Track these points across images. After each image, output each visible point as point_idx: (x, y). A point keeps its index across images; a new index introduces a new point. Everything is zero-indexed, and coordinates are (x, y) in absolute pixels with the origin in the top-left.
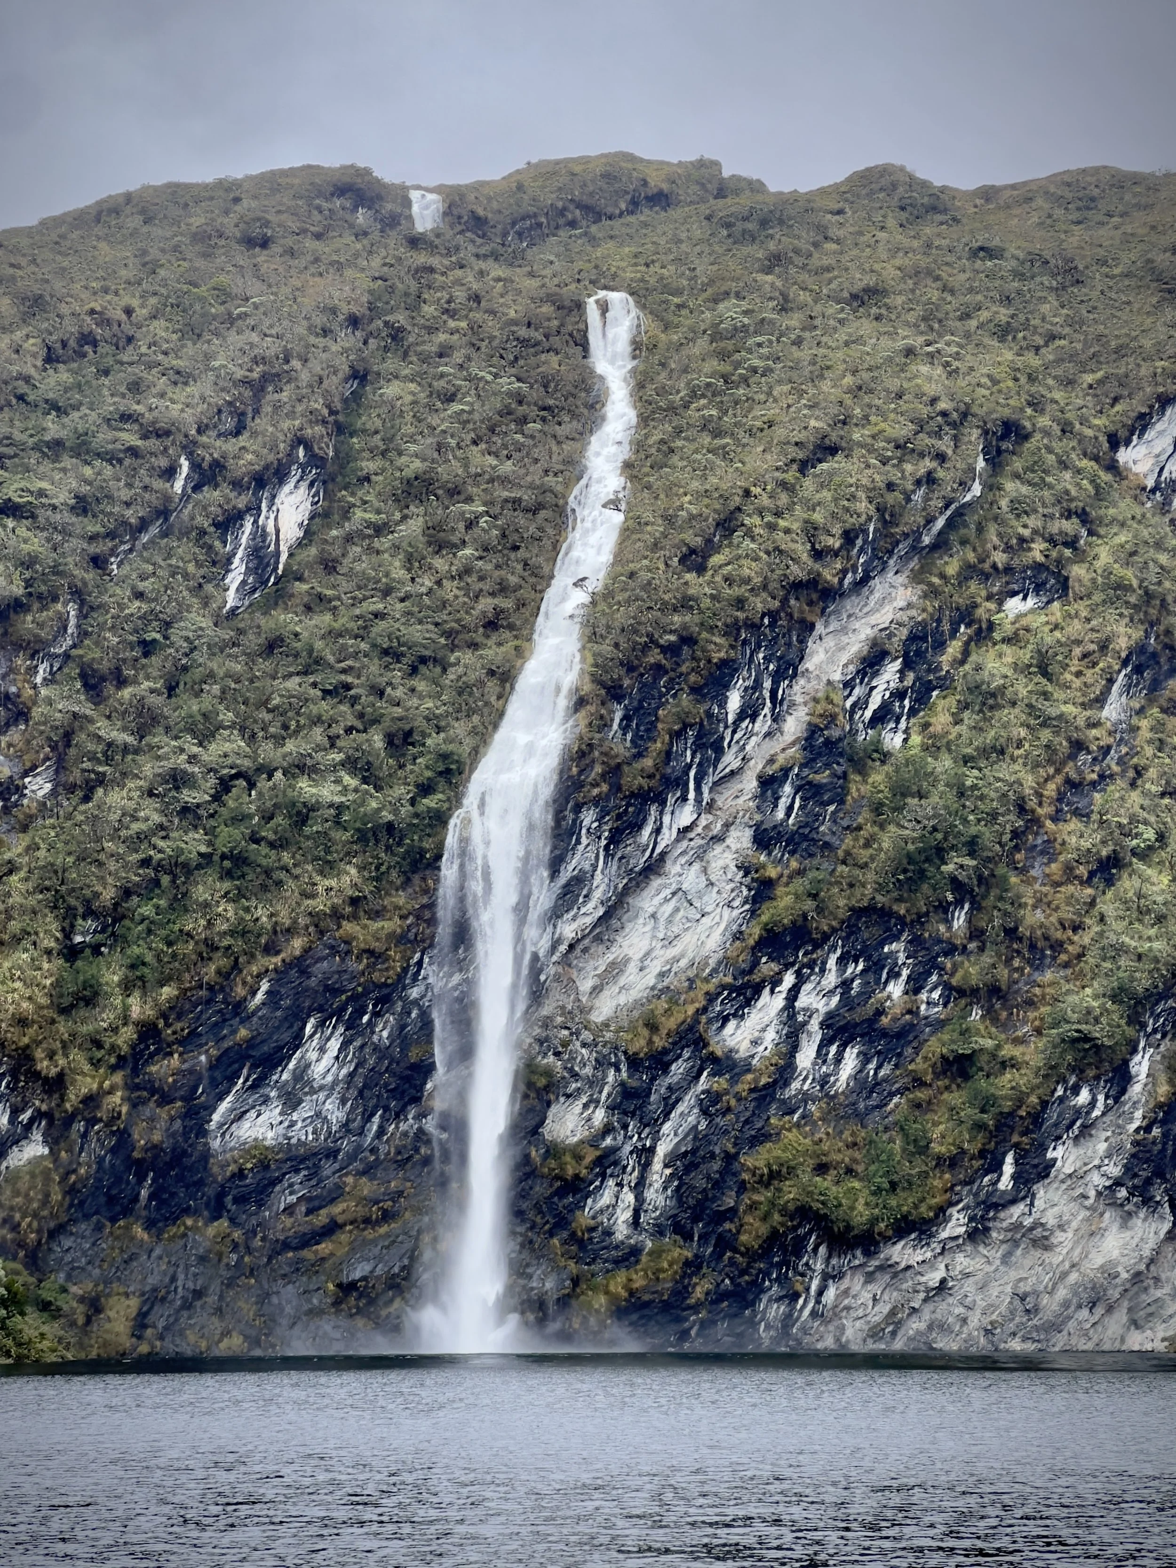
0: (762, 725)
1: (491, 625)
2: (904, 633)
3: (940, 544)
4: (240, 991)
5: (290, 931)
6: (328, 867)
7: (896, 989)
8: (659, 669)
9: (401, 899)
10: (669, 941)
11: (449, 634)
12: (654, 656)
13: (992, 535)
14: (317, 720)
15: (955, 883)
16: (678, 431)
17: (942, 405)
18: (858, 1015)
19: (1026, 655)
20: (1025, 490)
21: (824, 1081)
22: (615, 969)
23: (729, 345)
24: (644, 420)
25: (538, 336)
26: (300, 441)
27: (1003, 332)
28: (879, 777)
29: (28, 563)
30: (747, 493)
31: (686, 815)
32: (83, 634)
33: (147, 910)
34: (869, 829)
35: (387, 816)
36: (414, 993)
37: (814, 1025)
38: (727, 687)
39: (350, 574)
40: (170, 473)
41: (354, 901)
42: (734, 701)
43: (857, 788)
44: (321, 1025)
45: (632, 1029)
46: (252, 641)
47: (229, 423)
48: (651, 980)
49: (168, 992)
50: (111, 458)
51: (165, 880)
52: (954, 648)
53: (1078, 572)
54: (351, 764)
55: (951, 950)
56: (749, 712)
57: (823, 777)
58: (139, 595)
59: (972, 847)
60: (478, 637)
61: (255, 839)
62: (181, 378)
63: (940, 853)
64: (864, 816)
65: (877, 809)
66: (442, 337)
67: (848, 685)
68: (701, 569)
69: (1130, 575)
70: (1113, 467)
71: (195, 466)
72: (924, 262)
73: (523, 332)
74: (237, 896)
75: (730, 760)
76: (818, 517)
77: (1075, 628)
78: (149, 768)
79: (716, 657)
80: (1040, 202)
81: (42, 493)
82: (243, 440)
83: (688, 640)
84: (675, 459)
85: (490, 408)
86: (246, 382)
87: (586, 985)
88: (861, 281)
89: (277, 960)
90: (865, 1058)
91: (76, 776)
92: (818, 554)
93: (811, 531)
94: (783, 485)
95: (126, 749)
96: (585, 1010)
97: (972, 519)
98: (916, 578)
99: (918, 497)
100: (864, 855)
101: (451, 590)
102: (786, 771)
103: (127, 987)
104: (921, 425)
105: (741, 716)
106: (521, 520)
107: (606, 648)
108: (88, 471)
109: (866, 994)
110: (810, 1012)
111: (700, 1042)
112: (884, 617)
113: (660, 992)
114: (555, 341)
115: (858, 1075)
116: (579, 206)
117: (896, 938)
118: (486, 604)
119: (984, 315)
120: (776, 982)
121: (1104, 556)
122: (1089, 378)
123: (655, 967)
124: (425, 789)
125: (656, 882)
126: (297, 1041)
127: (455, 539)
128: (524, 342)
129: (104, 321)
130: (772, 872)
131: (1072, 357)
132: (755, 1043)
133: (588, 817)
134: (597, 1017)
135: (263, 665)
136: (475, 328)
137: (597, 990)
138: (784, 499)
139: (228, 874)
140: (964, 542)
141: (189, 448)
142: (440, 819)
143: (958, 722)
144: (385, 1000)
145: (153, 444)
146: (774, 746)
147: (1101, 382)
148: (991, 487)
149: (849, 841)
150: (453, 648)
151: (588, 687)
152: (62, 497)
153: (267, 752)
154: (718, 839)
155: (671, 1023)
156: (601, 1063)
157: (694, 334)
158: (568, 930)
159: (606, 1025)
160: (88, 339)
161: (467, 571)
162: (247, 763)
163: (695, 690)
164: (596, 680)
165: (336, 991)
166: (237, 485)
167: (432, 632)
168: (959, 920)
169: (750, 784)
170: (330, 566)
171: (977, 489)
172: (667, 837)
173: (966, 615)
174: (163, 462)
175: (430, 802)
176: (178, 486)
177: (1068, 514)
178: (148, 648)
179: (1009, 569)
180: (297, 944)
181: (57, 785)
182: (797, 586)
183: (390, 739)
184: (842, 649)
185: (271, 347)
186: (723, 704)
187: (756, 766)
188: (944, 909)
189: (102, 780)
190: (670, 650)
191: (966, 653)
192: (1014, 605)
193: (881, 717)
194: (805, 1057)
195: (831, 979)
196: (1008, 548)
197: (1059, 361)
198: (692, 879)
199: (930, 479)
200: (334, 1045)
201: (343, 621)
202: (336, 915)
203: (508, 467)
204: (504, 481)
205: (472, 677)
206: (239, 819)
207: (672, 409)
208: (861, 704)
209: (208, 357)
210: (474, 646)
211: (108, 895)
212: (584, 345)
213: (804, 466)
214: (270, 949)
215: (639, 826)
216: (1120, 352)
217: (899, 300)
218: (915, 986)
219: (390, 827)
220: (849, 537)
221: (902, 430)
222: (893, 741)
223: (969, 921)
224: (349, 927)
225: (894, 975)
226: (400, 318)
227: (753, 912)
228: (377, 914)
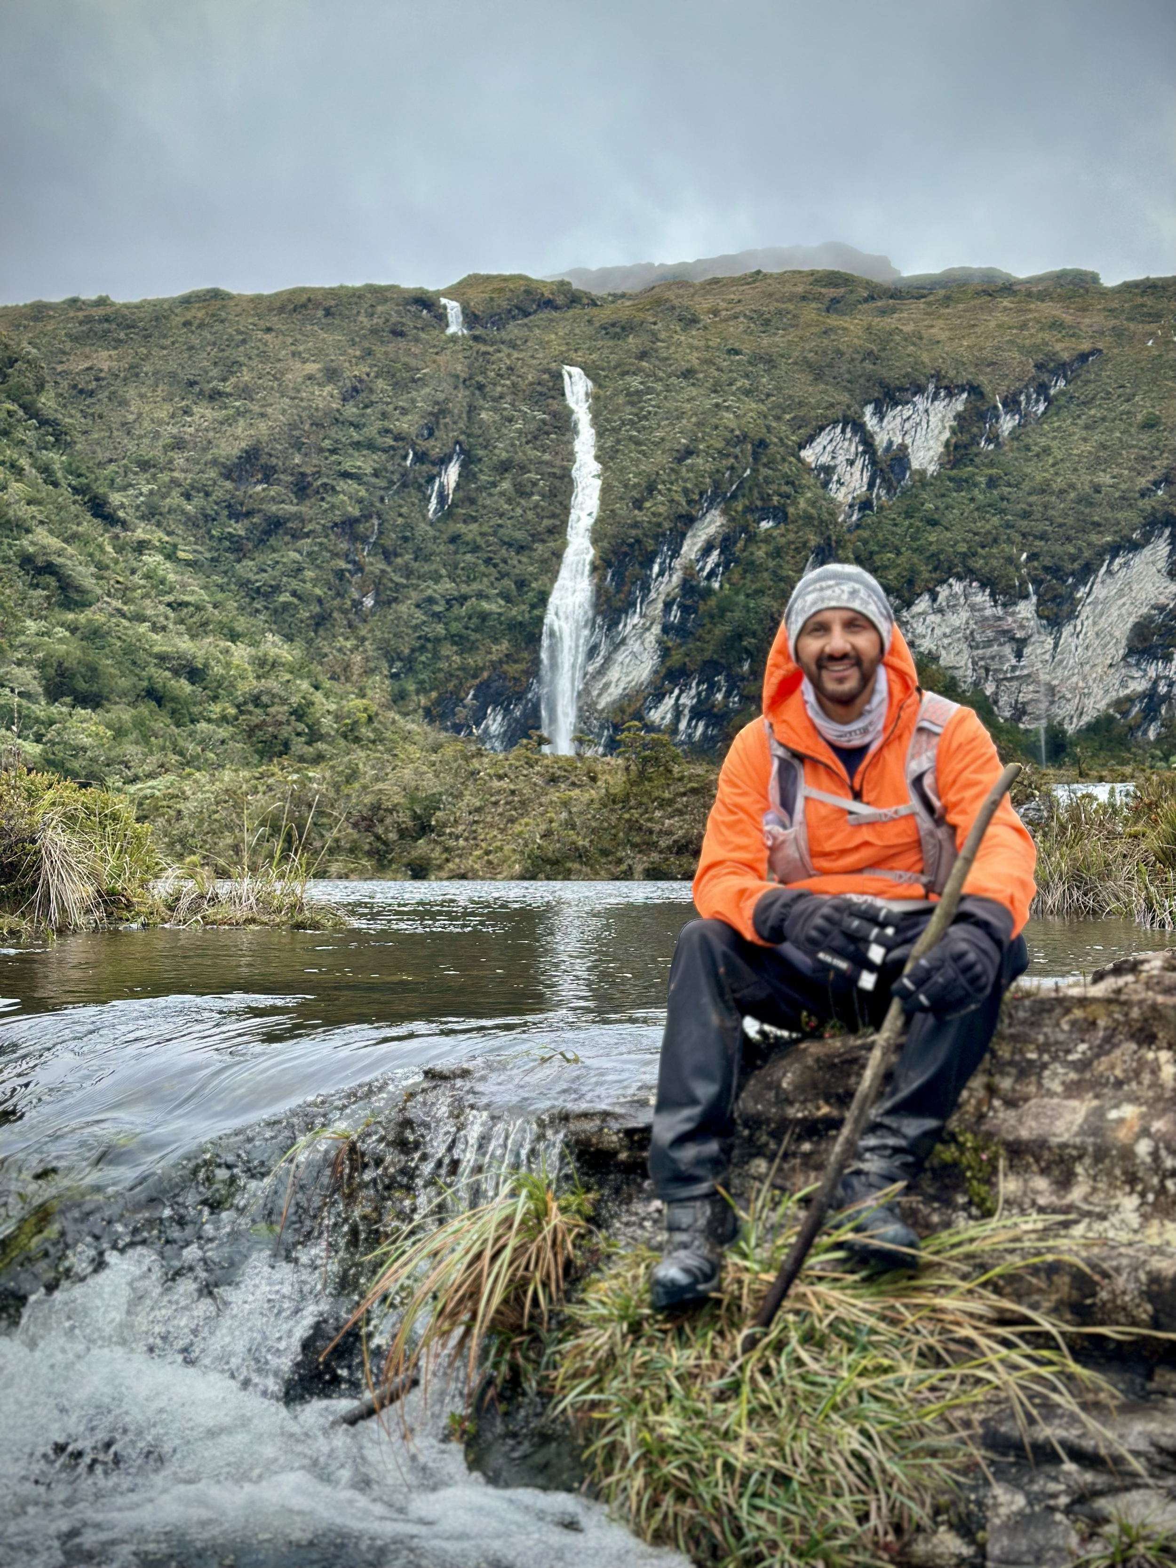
0: (666, 578)
1: (550, 531)
2: (720, 537)
3: (734, 496)
4: (463, 694)
5: (482, 669)
6: (496, 641)
7: (719, 696)
8: (626, 554)
9: (525, 655)
10: (627, 674)
11: (532, 535)
12: (625, 549)
13: (756, 494)
14: (484, 575)
15: (747, 651)
16: (618, 441)
17: (737, 433)
18: (703, 708)
19: (771, 548)
20: (770, 472)
21: (690, 736)
22: (607, 686)
23: (635, 398)
24: (600, 435)
25: (544, 390)
26: (457, 442)
27: (747, 393)
28: (713, 602)
29: (360, 501)
30: (658, 474)
31: (636, 619)
32: (381, 533)
33: (423, 658)
34: (709, 626)
35: (520, 618)
36: (530, 696)
37: (686, 711)
38: (652, 562)
39: (484, 507)
40: (405, 457)
41: (507, 656)
42: (656, 569)
43: (702, 607)
44: (494, 710)
45: (614, 712)
46: (445, 537)
47: (426, 432)
48: (620, 691)
49: (434, 694)
50: (384, 451)
51: (429, 646)
52: (740, 544)
53: (791, 510)
54: (501, 595)
55: (743, 679)
56: (661, 573)
57: (689, 602)
58: (400, 515)
59: (754, 635)
60: (545, 537)
61: (467, 628)
62: (404, 412)
63: (740, 637)
64: (706, 620)
65: (712, 617)
66: (499, 389)
67: (698, 561)
68: (640, 508)
69: (813, 511)
70: (799, 459)
71: (415, 454)
72: (708, 355)
73: (539, 388)
74: (460, 653)
75: (653, 595)
76: (689, 485)
77: (791, 536)
78: (415, 596)
79: (650, 549)
80: (742, 319)
81: (360, 468)
82: (432, 442)
83: (638, 541)
84: (619, 455)
85: (533, 427)
86: (431, 414)
87: (595, 693)
88: (685, 366)
89: (477, 681)
90: (707, 726)
91: (383, 598)
92: (689, 502)
93: (686, 491)
94: (672, 469)
95: (405, 586)
96: (595, 703)
97: (747, 485)
98: (725, 512)
99: (727, 475)
100: (707, 637)
101: (530, 515)
102: (674, 600)
103: (418, 692)
104: (728, 442)
105: (658, 576)
106: (557, 483)
107: (605, 544)
108: (376, 457)
109: (708, 697)
110: (684, 705)
111: (641, 719)
112: (712, 530)
113: (623, 697)
114: (553, 393)
115: (704, 733)
116: (517, 308)
117: (720, 674)
118: (547, 522)
119: (739, 384)
120: (672, 692)
121: (802, 504)
122: (788, 417)
123: (622, 685)
124: (533, 607)
125: (623, 648)
126: (484, 716)
127: (528, 490)
128: (541, 394)
129: (361, 381)
130: (670, 644)
131: (779, 406)
132: (663, 718)
133: (599, 620)
134: (600, 707)
135: (452, 547)
136: (514, 385)
137: (599, 695)
138: (673, 477)
139: (455, 643)
140: (744, 496)
141: (413, 446)
142: (540, 620)
143: (744, 578)
144: (519, 699)
145: (400, 444)
146: (669, 589)
147: (793, 419)
148: (755, 470)
149: (700, 631)
150: (534, 542)
151: (598, 562)
152: (369, 471)
153: (464, 589)
154: (648, 629)
155: (630, 710)
156: (602, 727)
157: (616, 393)
158: (590, 669)
159: (603, 710)
160: (355, 389)
161: (536, 506)
162: (456, 593)
163: (641, 564)
164: (601, 558)
165: (501, 695)
166: (434, 464)
167: (525, 535)
168: (746, 667)
169: (660, 605)
170: (472, 501)
171: (748, 472)
172: (629, 628)
173: (745, 529)
174: (402, 452)
175: (536, 612)
176: (408, 463)
177: (787, 483)
178: (406, 539)
179: (763, 509)
180: (485, 675)
181: (377, 602)
182: (680, 517)
183: (516, 583)
184: (694, 544)
185: (441, 397)
186: (651, 569)
187: (662, 597)
188: (740, 661)
189: (396, 599)
190: (631, 546)
191: (745, 546)
192: (765, 525)
193: (709, 577)
194: (683, 725)
195: (693, 692)
196: (762, 499)
197: (773, 408)
198: (636, 647)
199: (732, 468)
200: (499, 718)
201: (485, 529)
202: (501, 662)
203: (547, 457)
204: (547, 463)
205: (546, 556)
206: (457, 619)
207: (614, 430)
208: (702, 569)
209: (413, 401)
210: (543, 541)
211: (407, 651)
212: (563, 394)
213: (680, 460)
214: (475, 676)
215: (618, 624)
216: (801, 404)
217: (701, 376)
218: (728, 694)
219: (521, 623)
220: (701, 494)
221: (720, 445)
222: (716, 585)
223: (750, 666)
224: (505, 667)
225: (719, 690)
226: (480, 378)
227: (663, 662)
228: (516, 662)
